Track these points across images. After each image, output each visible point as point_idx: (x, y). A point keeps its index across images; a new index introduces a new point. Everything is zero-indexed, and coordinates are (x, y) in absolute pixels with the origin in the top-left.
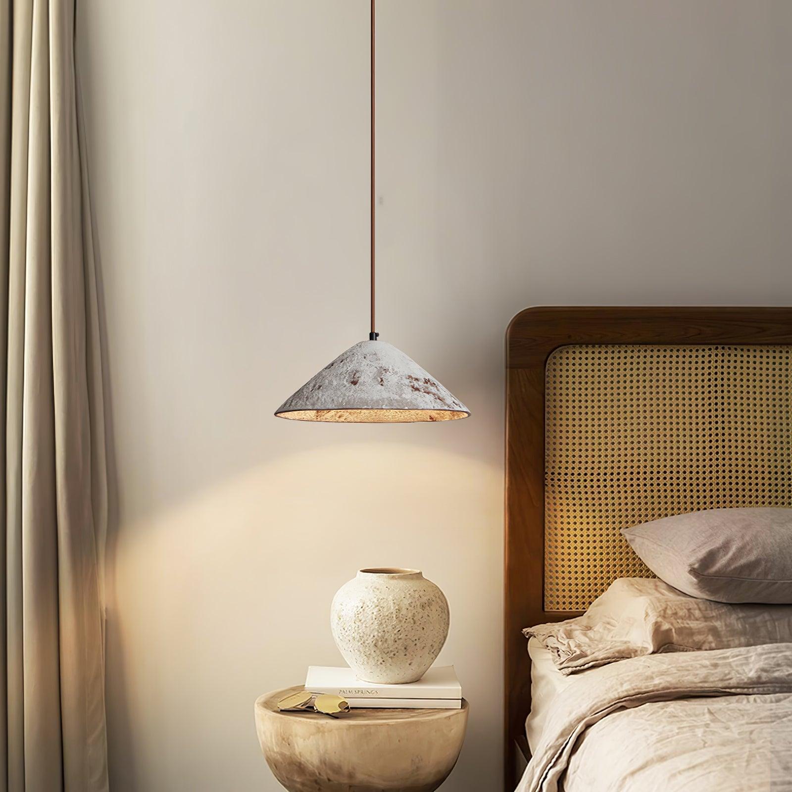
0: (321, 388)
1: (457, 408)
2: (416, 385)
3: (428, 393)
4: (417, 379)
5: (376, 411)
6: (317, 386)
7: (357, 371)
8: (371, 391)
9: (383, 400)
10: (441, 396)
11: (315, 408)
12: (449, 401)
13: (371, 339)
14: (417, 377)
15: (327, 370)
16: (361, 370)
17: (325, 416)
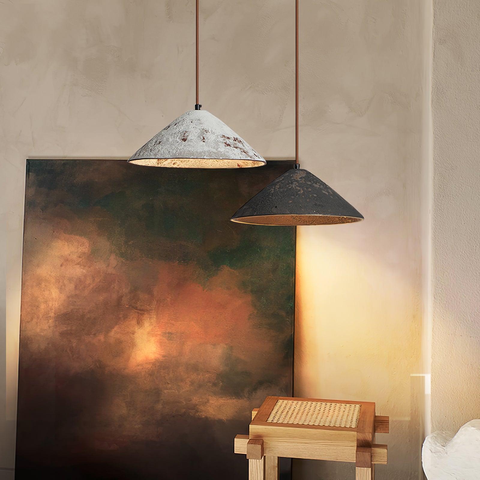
0: (161, 143)
1: (257, 159)
2: (228, 142)
3: (236, 148)
4: (228, 138)
5: (200, 160)
6: (158, 142)
7: (186, 132)
8: (196, 145)
9: (205, 152)
10: (245, 150)
11: (157, 157)
12: (251, 153)
13: (196, 109)
14: (229, 137)
15: (165, 131)
16: (190, 130)
17: (164, 163)
